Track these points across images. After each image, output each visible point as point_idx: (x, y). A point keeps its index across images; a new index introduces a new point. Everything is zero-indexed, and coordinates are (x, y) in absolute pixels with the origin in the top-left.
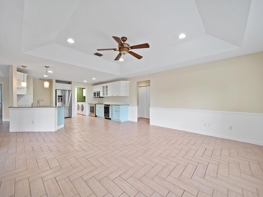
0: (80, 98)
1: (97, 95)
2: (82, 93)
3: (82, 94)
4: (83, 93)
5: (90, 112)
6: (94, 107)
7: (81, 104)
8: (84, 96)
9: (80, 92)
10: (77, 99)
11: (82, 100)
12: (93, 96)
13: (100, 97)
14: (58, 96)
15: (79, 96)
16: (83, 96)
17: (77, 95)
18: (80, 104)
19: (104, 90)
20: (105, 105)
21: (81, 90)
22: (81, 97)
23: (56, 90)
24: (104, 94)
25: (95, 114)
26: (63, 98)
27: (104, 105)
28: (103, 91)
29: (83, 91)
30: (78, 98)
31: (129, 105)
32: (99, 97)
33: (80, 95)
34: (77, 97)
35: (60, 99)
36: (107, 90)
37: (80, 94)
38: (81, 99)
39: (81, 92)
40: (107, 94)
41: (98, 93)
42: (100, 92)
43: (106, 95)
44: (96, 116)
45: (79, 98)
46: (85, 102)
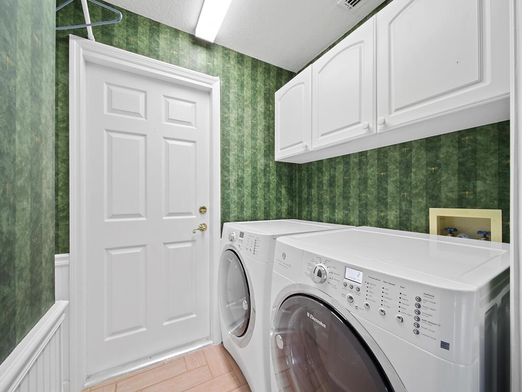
0: (248, 182)
2: (260, 135)
3: (260, 143)
9: (248, 122)
10: (225, 184)
11: (260, 200)
15: (239, 158)
17: (225, 152)
21: (254, 103)
22: (255, 168)
30: (233, 178)
33: (247, 153)
34: (225, 168)
37: (248, 141)
38: (254, 185)
45: (240, 183)
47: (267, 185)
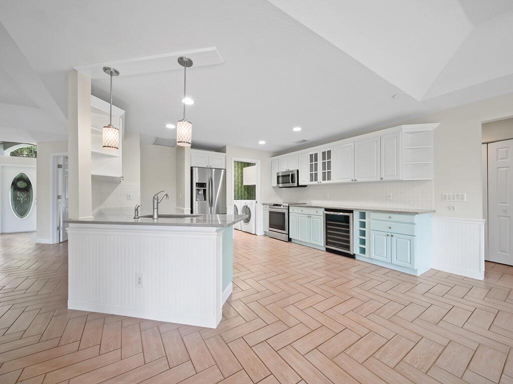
1: (288, 180)
2: (240, 179)
4: (242, 177)
5: (270, 227)
6: (284, 214)
7: (243, 205)
8: (248, 186)
11: (240, 195)
12: (275, 184)
13: (298, 186)
14: (196, 183)
16: (244, 184)
18: (241, 204)
19: (316, 164)
20: (326, 210)
22: (238, 187)
23: (192, 168)
24: (314, 177)
25: (288, 234)
26: (207, 188)
27: (323, 210)
28: (313, 168)
29: (242, 173)
31: (435, 211)
32: (296, 185)
35: (201, 192)
36: (327, 166)
39: (238, 174)
40: (327, 176)
41: (292, 176)
42: (298, 171)
43: (324, 179)
44: (290, 240)
46: (255, 199)
47: (241, 191)
